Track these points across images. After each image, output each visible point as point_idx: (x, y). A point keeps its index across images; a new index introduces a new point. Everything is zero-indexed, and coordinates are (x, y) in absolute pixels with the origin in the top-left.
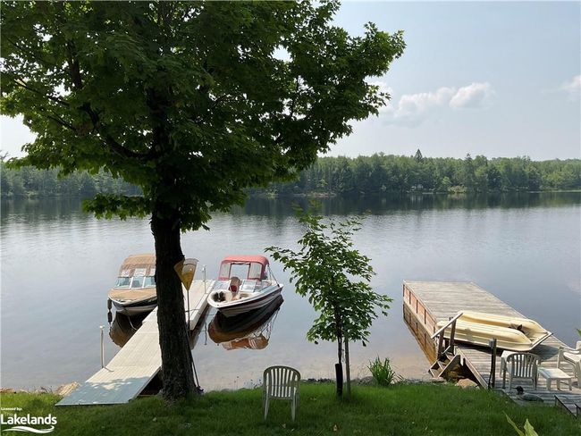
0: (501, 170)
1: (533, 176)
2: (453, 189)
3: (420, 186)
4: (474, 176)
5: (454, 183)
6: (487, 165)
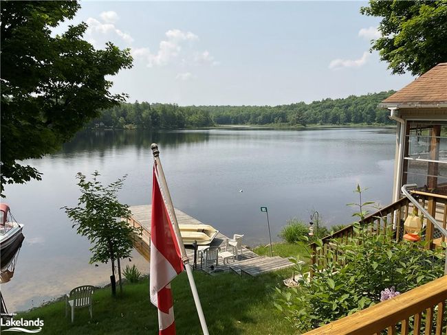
0: (160, 113)
2: (127, 126)
3: (102, 124)
4: (141, 117)
5: (128, 122)
6: (150, 109)
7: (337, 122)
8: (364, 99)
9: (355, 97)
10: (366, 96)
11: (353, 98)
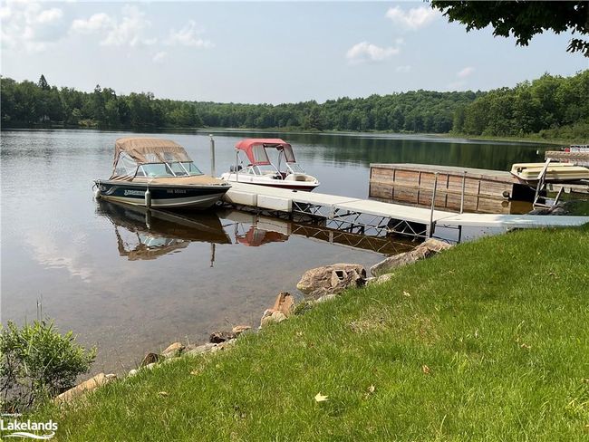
0: (130, 105)
1: (158, 112)
2: (84, 122)
4: (105, 109)
5: (85, 116)
6: (116, 100)
7: (358, 128)
8: (390, 100)
9: (378, 96)
10: (392, 97)
11: (375, 98)
